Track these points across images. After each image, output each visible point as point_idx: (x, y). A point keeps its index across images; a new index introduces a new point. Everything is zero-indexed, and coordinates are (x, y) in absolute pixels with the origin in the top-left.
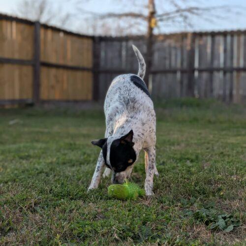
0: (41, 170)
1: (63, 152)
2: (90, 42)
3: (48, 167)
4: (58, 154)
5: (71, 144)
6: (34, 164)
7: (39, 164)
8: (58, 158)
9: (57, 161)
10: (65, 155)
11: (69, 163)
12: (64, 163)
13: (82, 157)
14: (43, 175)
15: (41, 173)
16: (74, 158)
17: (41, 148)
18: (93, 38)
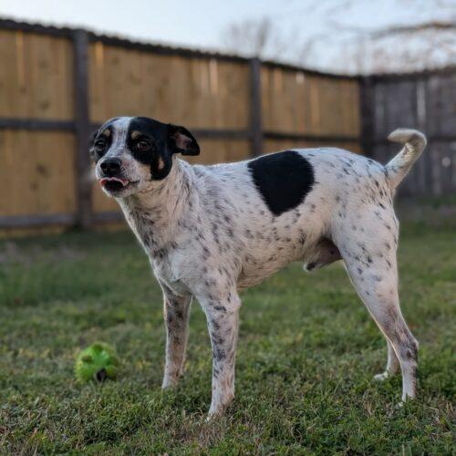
0: (271, 365)
1: (316, 316)
2: (354, 87)
3: (287, 355)
4: (306, 320)
5: (332, 296)
6: (257, 349)
7: (266, 349)
8: (307, 333)
9: (306, 341)
10: (320, 322)
11: (332, 343)
12: (322, 345)
13: (360, 330)
14: (278, 379)
15: (272, 372)
16: (342, 332)
17: (269, 308)
18: (359, 79)
